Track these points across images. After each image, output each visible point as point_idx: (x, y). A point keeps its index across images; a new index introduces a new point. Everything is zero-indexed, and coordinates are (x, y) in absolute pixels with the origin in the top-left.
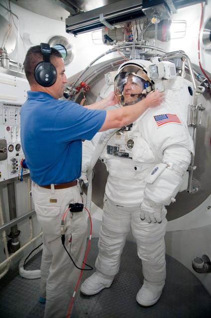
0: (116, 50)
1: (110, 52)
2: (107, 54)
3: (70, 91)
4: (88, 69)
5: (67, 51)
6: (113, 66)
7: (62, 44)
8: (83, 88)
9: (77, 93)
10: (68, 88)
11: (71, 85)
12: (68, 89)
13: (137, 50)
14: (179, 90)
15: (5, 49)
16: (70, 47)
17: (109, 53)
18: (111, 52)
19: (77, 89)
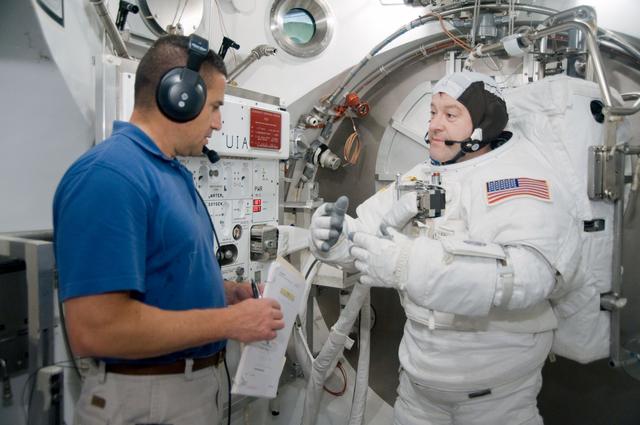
0: (437, 19)
1: (421, 21)
2: (413, 27)
3: (322, 117)
4: (365, 63)
5: (317, 22)
6: (425, 53)
7: (305, 8)
8: (350, 108)
9: (337, 119)
10: (318, 109)
11: (324, 102)
12: (317, 112)
13: (489, 16)
14: (563, 114)
15: (179, 28)
16: (323, 14)
17: (418, 25)
18: (422, 23)
19: (336, 110)
